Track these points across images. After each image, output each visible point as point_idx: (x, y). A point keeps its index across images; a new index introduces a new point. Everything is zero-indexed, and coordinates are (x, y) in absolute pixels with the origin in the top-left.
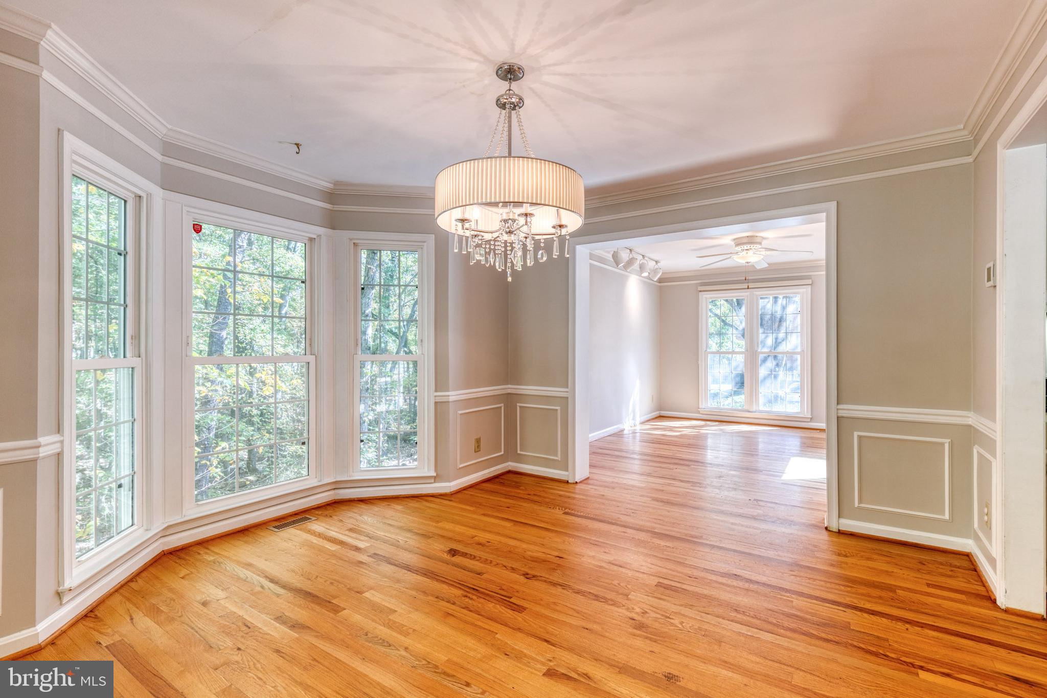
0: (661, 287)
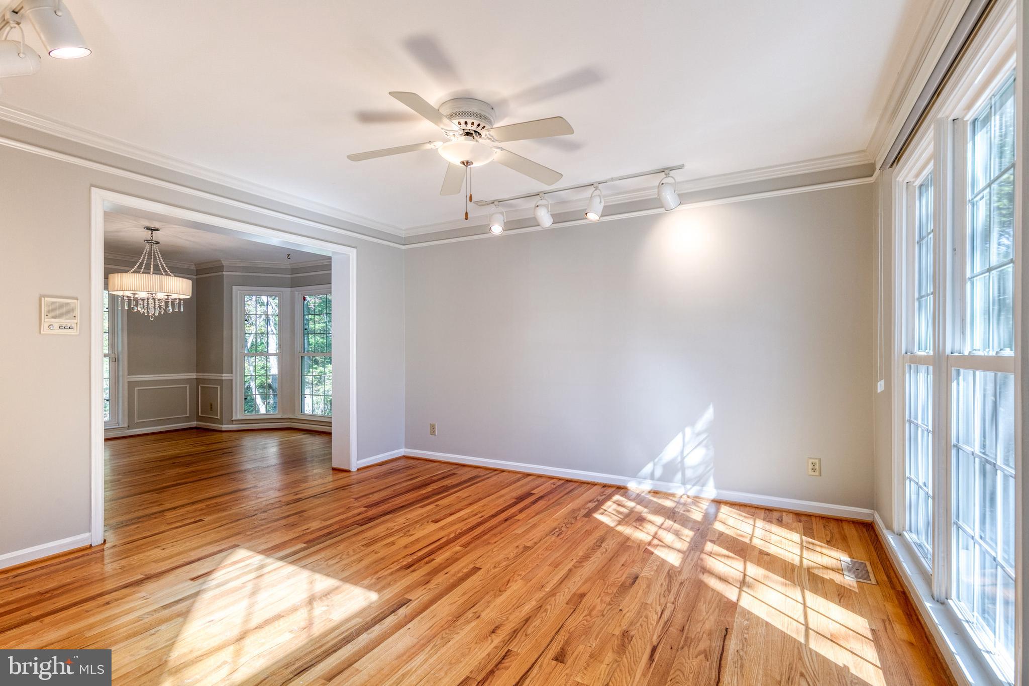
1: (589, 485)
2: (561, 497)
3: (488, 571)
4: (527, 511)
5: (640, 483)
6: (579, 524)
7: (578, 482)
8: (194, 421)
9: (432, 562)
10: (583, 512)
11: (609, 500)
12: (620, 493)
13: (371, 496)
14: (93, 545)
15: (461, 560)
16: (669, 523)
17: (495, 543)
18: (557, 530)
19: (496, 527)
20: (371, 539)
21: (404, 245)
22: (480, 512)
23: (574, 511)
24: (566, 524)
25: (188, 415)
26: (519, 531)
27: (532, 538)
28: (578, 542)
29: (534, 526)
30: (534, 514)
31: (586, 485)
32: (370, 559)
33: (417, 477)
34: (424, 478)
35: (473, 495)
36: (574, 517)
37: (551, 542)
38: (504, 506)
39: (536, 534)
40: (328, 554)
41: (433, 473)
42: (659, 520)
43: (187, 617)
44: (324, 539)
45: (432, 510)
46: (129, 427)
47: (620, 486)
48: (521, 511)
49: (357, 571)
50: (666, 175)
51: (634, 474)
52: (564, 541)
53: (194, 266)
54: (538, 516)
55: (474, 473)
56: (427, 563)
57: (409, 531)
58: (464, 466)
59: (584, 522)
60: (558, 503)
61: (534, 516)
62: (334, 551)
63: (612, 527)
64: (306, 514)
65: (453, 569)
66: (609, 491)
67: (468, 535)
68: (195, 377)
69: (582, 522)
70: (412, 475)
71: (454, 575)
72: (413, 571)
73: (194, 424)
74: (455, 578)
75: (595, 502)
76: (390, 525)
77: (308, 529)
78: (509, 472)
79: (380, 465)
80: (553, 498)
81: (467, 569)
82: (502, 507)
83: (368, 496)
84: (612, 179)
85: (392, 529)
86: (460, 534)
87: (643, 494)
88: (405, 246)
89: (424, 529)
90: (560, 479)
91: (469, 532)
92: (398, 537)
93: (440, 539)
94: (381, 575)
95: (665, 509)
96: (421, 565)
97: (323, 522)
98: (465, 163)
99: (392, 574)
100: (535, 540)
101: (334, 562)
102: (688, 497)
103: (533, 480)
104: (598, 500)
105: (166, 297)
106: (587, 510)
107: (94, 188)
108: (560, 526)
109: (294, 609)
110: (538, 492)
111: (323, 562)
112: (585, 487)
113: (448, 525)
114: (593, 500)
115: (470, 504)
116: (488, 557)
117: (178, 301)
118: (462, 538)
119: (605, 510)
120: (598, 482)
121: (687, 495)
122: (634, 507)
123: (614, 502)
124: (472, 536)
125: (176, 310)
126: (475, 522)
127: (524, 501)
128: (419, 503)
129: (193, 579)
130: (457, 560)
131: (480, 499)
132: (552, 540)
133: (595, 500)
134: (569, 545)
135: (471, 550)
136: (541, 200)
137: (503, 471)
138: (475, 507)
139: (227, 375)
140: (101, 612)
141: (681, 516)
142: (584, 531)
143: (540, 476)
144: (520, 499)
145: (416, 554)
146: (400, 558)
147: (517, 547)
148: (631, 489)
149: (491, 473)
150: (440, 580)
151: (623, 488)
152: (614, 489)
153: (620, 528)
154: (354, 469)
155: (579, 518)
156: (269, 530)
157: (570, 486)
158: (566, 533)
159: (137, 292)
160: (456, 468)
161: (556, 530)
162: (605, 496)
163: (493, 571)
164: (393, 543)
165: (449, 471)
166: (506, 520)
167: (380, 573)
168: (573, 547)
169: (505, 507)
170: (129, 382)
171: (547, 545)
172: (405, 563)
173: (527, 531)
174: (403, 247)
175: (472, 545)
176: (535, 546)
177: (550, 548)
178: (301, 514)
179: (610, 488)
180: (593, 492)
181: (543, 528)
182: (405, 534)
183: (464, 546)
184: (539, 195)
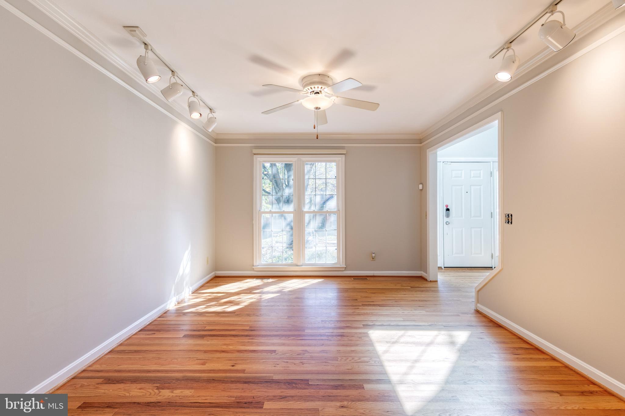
0: (216, 148)
32: (349, 348)
98: (316, 108)
167: (357, 339)
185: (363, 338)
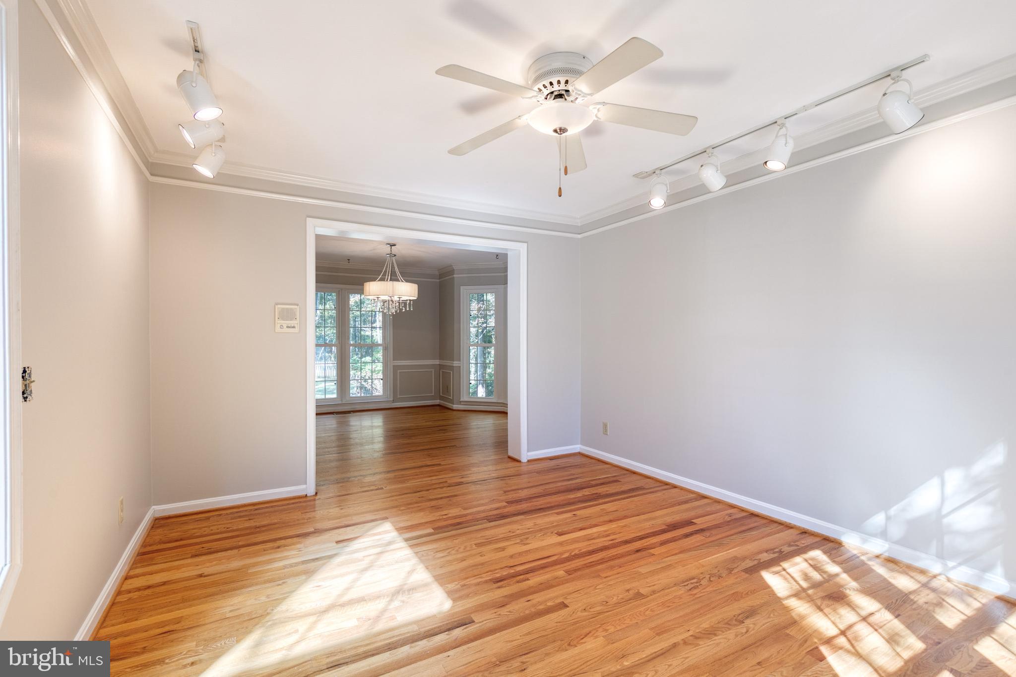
1: (782, 527)
2: (728, 536)
3: (573, 613)
4: (672, 545)
5: (864, 541)
6: (731, 580)
7: (766, 519)
8: (437, 400)
9: (524, 583)
10: (749, 564)
11: (798, 555)
12: (823, 548)
13: (520, 491)
14: (308, 495)
15: (555, 589)
16: (885, 616)
17: (605, 578)
18: (695, 580)
19: (622, 556)
20: (487, 539)
21: (579, 234)
22: (614, 534)
23: (735, 559)
24: (711, 575)
25: (433, 394)
26: (643, 570)
27: (653, 584)
28: (712, 606)
29: (669, 567)
30: (677, 551)
31: (776, 525)
32: (472, 562)
33: (577, 478)
34: (584, 480)
35: (622, 510)
36: (728, 569)
37: (675, 596)
38: (647, 532)
39: (664, 579)
40: (442, 546)
41: (596, 476)
42: (868, 604)
43: (310, 577)
44: (450, 528)
45: (566, 519)
46: (393, 401)
47: (829, 537)
48: (663, 543)
49: (452, 572)
50: (893, 79)
51: (857, 526)
52: (693, 600)
53: (437, 272)
54: (681, 556)
55: (642, 483)
56: (518, 582)
57: (527, 538)
58: (634, 473)
59: (739, 579)
60: (719, 544)
61: (676, 554)
62: (449, 543)
63: (779, 598)
64: (454, 500)
65: (537, 598)
66: (809, 540)
67: (582, 559)
68: (438, 363)
69: (737, 578)
70: (574, 475)
71: (534, 606)
72: (499, 587)
73: (437, 402)
74: (533, 610)
75: (774, 553)
76: (515, 527)
77: (446, 515)
78: (682, 489)
79: (550, 460)
80: (716, 535)
81: (554, 602)
82: (643, 533)
83: (517, 491)
84: (805, 108)
85: (513, 532)
86: (576, 555)
87: (863, 558)
88: (581, 235)
89: (543, 540)
90: (743, 510)
91: (584, 557)
92: (513, 542)
93: (550, 556)
94: (468, 583)
95: (889, 590)
96: (512, 583)
97: (462, 510)
98: (558, 131)
99: (478, 584)
100: (655, 588)
101: (442, 555)
102: (949, 580)
103: (708, 504)
104: (781, 552)
105: (398, 299)
106: (756, 562)
107: (309, 218)
108: (701, 576)
109: (377, 597)
110: (701, 523)
111: (432, 553)
112: (774, 527)
113: (570, 541)
114: (773, 549)
115: (611, 521)
116: (585, 594)
117: (408, 301)
118: (574, 562)
119: (784, 570)
120: (795, 525)
121: (947, 577)
122: (837, 575)
123: (806, 560)
124: (584, 562)
125: (408, 309)
126: (600, 545)
127: (677, 530)
128: (558, 509)
129: (337, 542)
130: (552, 586)
131: (625, 517)
132: (677, 594)
133: (777, 550)
134: (697, 607)
135: (573, 580)
136: (710, 157)
137: (675, 487)
138: (613, 525)
139: (457, 362)
140: (271, 553)
141: (914, 609)
142: (732, 592)
143: (718, 502)
144: (673, 527)
145: (515, 568)
146: (497, 568)
147: (628, 590)
148: (847, 546)
149: (660, 486)
150: (516, 607)
151: (833, 542)
152: (818, 539)
153: (793, 603)
154: (524, 459)
155: (736, 571)
156: (420, 508)
157: (753, 522)
158: (704, 589)
159: (379, 296)
160: (624, 474)
161: (692, 581)
162: (796, 548)
163: (579, 614)
164: (503, 549)
165: (615, 476)
166: (638, 551)
167: (468, 580)
168: (702, 612)
169: (647, 534)
170: (394, 366)
171: (666, 598)
172: (498, 575)
173: (653, 573)
174: (579, 236)
175: (579, 573)
176: (651, 595)
177: (668, 605)
178: (451, 499)
179: (812, 537)
180: (780, 538)
181: (679, 573)
182: (522, 541)
183: (569, 572)
184: (706, 151)
185: (459, 586)
